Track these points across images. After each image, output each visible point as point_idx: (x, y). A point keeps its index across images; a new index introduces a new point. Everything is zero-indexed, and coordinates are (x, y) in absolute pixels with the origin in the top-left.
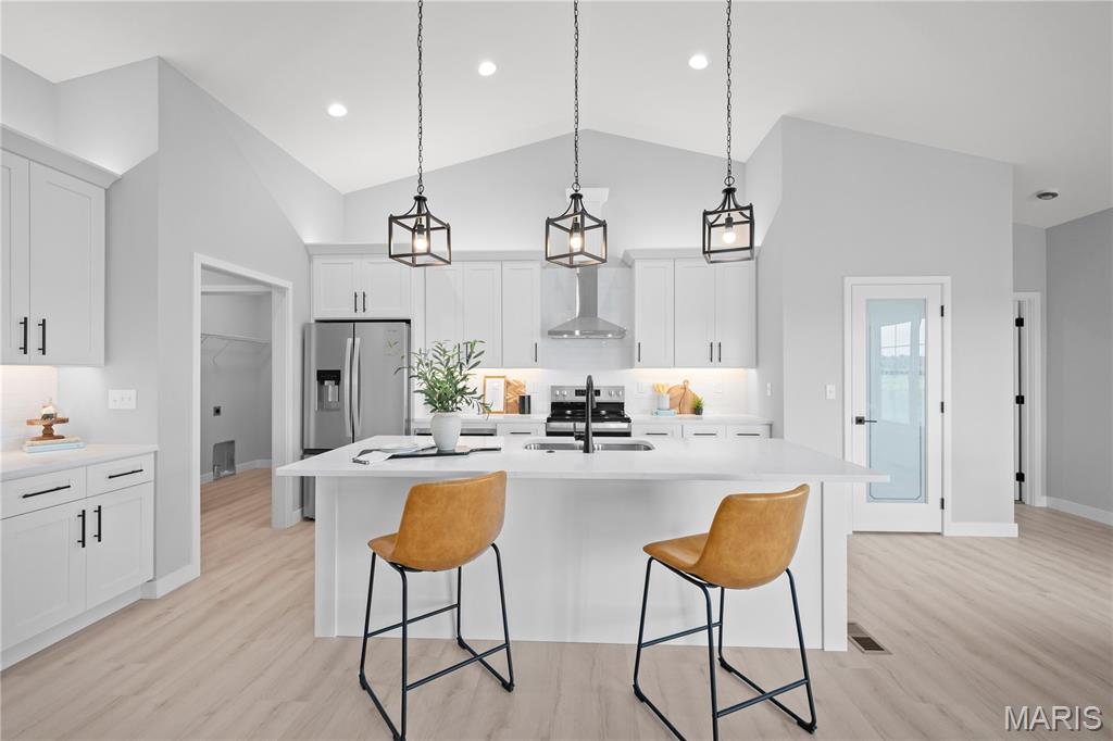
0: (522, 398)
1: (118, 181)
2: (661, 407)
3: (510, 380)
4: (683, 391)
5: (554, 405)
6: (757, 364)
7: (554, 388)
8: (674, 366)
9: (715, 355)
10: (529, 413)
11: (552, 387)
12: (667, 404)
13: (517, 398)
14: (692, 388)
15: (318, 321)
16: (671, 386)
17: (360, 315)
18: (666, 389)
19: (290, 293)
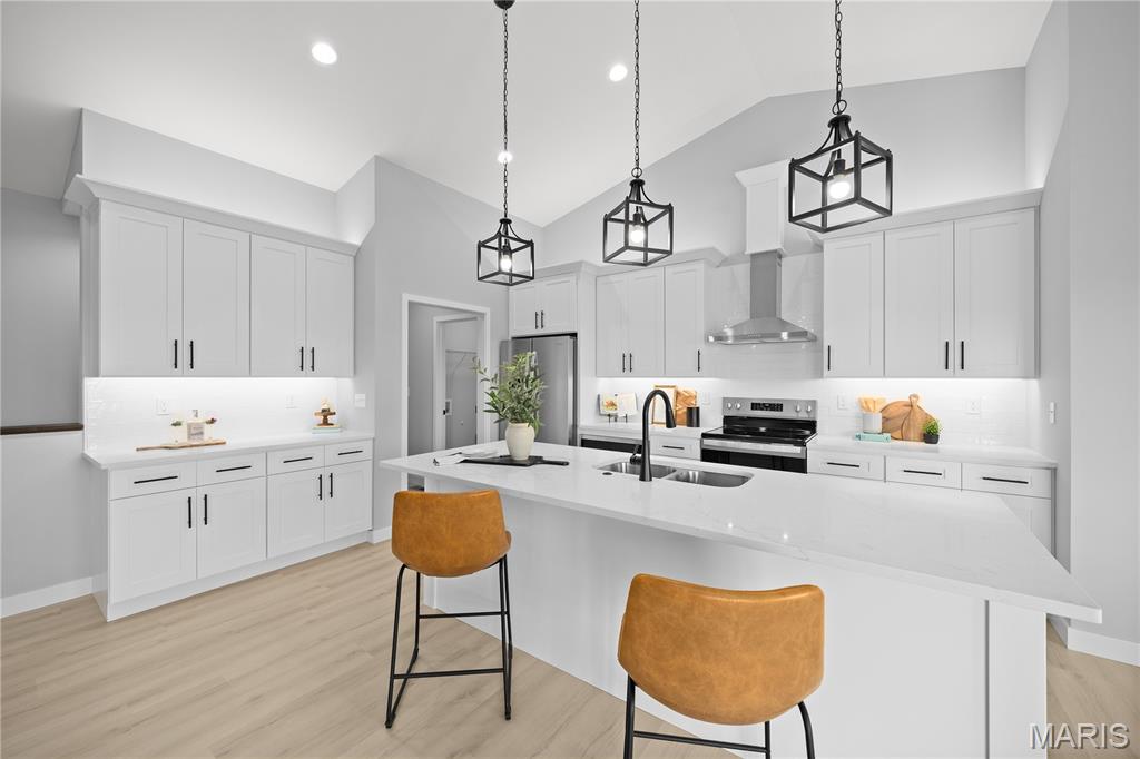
0: (690, 410)
1: (359, 249)
2: (868, 429)
3: (681, 389)
4: (908, 409)
5: (727, 419)
6: (1038, 372)
7: (725, 400)
8: (884, 376)
9: (955, 359)
10: (698, 426)
11: (724, 399)
12: (877, 425)
13: (685, 410)
14: (922, 404)
15: (514, 338)
16: (888, 402)
17: (540, 332)
18: (880, 407)
19: (488, 317)
